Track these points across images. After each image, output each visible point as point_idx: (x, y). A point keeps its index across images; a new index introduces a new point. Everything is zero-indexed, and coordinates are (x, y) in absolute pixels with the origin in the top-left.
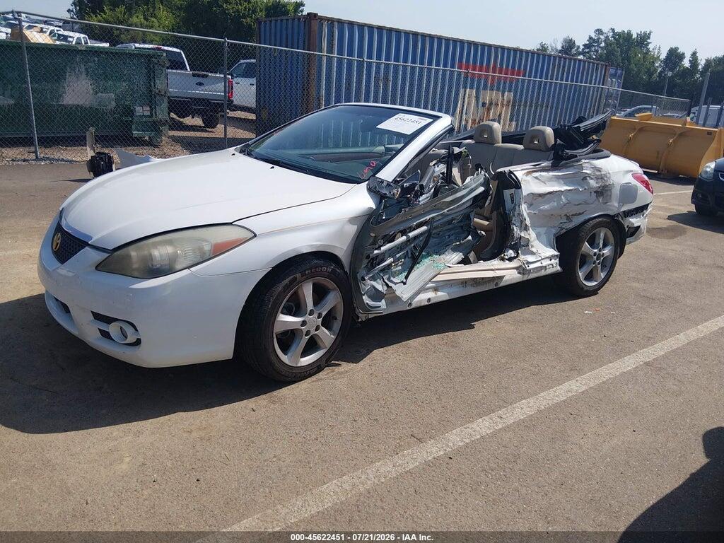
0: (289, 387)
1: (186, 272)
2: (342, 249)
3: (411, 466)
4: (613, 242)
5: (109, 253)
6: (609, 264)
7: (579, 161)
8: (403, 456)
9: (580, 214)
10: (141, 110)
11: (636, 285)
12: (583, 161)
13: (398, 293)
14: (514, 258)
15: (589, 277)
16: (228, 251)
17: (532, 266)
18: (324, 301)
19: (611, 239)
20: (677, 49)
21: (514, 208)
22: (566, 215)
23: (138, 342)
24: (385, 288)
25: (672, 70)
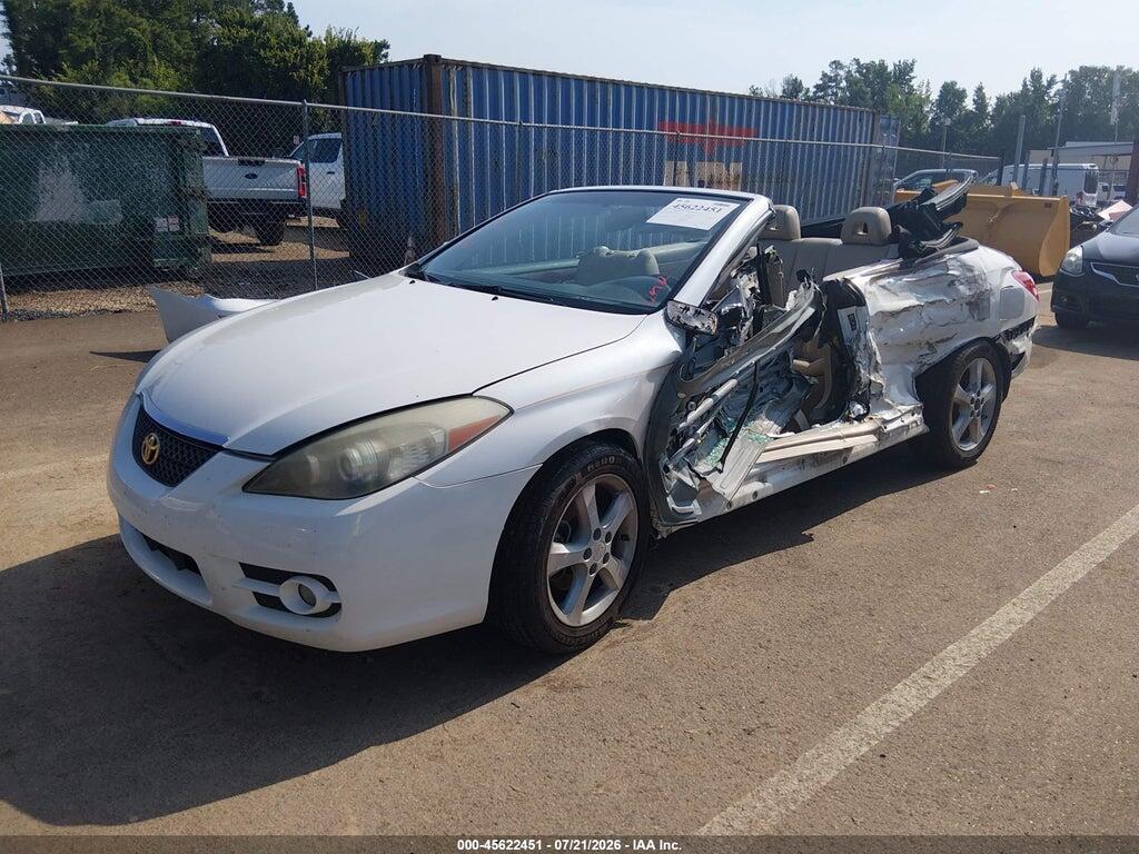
0: (572, 661)
1: (411, 482)
2: (634, 423)
3: (828, 778)
4: (994, 379)
5: (268, 461)
6: (990, 414)
7: (941, 256)
8: (806, 761)
9: (948, 339)
10: (165, 224)
11: (1025, 442)
12: (947, 256)
13: (716, 487)
14: (865, 415)
15: (966, 438)
16: (473, 441)
17: (891, 427)
18: (612, 511)
19: (991, 374)
20: (954, 84)
21: (858, 338)
22: (928, 343)
23: (335, 609)
24: (697, 481)
25: (949, 115)
